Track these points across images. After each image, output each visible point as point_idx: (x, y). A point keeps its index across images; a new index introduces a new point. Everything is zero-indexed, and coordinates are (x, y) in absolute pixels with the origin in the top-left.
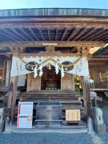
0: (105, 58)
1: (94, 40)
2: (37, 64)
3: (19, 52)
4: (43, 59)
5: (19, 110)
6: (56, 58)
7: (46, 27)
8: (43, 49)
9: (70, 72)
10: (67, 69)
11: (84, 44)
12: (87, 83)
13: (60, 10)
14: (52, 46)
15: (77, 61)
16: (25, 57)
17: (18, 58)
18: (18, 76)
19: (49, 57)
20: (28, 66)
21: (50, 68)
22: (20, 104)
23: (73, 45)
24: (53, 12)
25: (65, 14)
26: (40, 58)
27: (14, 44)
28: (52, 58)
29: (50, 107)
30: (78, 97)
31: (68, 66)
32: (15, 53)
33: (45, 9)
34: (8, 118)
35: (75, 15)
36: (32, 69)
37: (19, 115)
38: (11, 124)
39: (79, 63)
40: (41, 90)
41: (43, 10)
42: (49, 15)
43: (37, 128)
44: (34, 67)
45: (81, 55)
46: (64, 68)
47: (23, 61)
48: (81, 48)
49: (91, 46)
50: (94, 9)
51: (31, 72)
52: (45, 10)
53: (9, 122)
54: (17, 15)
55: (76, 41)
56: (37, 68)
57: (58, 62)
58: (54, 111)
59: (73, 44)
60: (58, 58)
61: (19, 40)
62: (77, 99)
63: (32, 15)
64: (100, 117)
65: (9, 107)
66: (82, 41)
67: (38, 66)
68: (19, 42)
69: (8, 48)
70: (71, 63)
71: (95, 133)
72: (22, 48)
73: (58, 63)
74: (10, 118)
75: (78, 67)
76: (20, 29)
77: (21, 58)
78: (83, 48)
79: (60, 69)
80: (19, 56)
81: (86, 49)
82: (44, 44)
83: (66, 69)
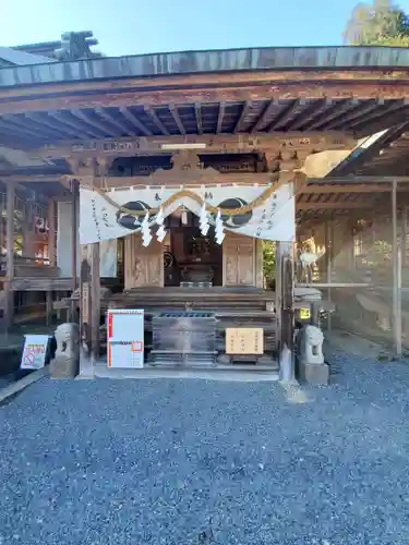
0: (367, 183)
1: (320, 129)
2: (149, 208)
3: (97, 176)
4: (165, 192)
5: (110, 328)
6: (201, 191)
7: (163, 102)
8: (165, 161)
9: (242, 230)
10: (234, 221)
11: (287, 142)
12: (285, 259)
13: (197, 55)
14: (190, 151)
15: (263, 197)
16: (113, 189)
17: (95, 193)
18: (98, 243)
19: (182, 186)
20: (123, 215)
21: (185, 221)
22: (111, 314)
23: (255, 146)
24: (182, 62)
25: (213, 67)
26: (156, 191)
27: (81, 149)
28: (191, 190)
29: (185, 322)
30: (266, 301)
31: (237, 211)
32: (86, 177)
33: (158, 54)
34: (85, 346)
35: (241, 68)
36: (136, 223)
37: (110, 340)
38: (92, 359)
39: (268, 202)
40: (165, 285)
41: (155, 57)
42: (170, 71)
43: (154, 368)
44: (142, 218)
45: (276, 179)
46: (224, 218)
47: (110, 201)
48: (279, 157)
49: (311, 149)
50: (294, 48)
51: (133, 231)
52: (158, 59)
53: (88, 355)
54: (87, 76)
55: (265, 133)
56: (149, 220)
57: (208, 200)
58: (198, 331)
59: (255, 143)
60: (209, 190)
61: (93, 137)
62: (264, 308)
63: (127, 74)
64: (314, 347)
65: (85, 320)
66: (281, 134)
67: (152, 215)
68: (92, 142)
69: (62, 162)
70: (245, 203)
71: (296, 383)
72: (102, 162)
73: (207, 204)
74: (89, 344)
75: (263, 217)
76: (98, 111)
77: (103, 192)
78: (286, 156)
79: (213, 223)
80: (97, 186)
81: (295, 157)
82: (168, 147)
83: (230, 222)
